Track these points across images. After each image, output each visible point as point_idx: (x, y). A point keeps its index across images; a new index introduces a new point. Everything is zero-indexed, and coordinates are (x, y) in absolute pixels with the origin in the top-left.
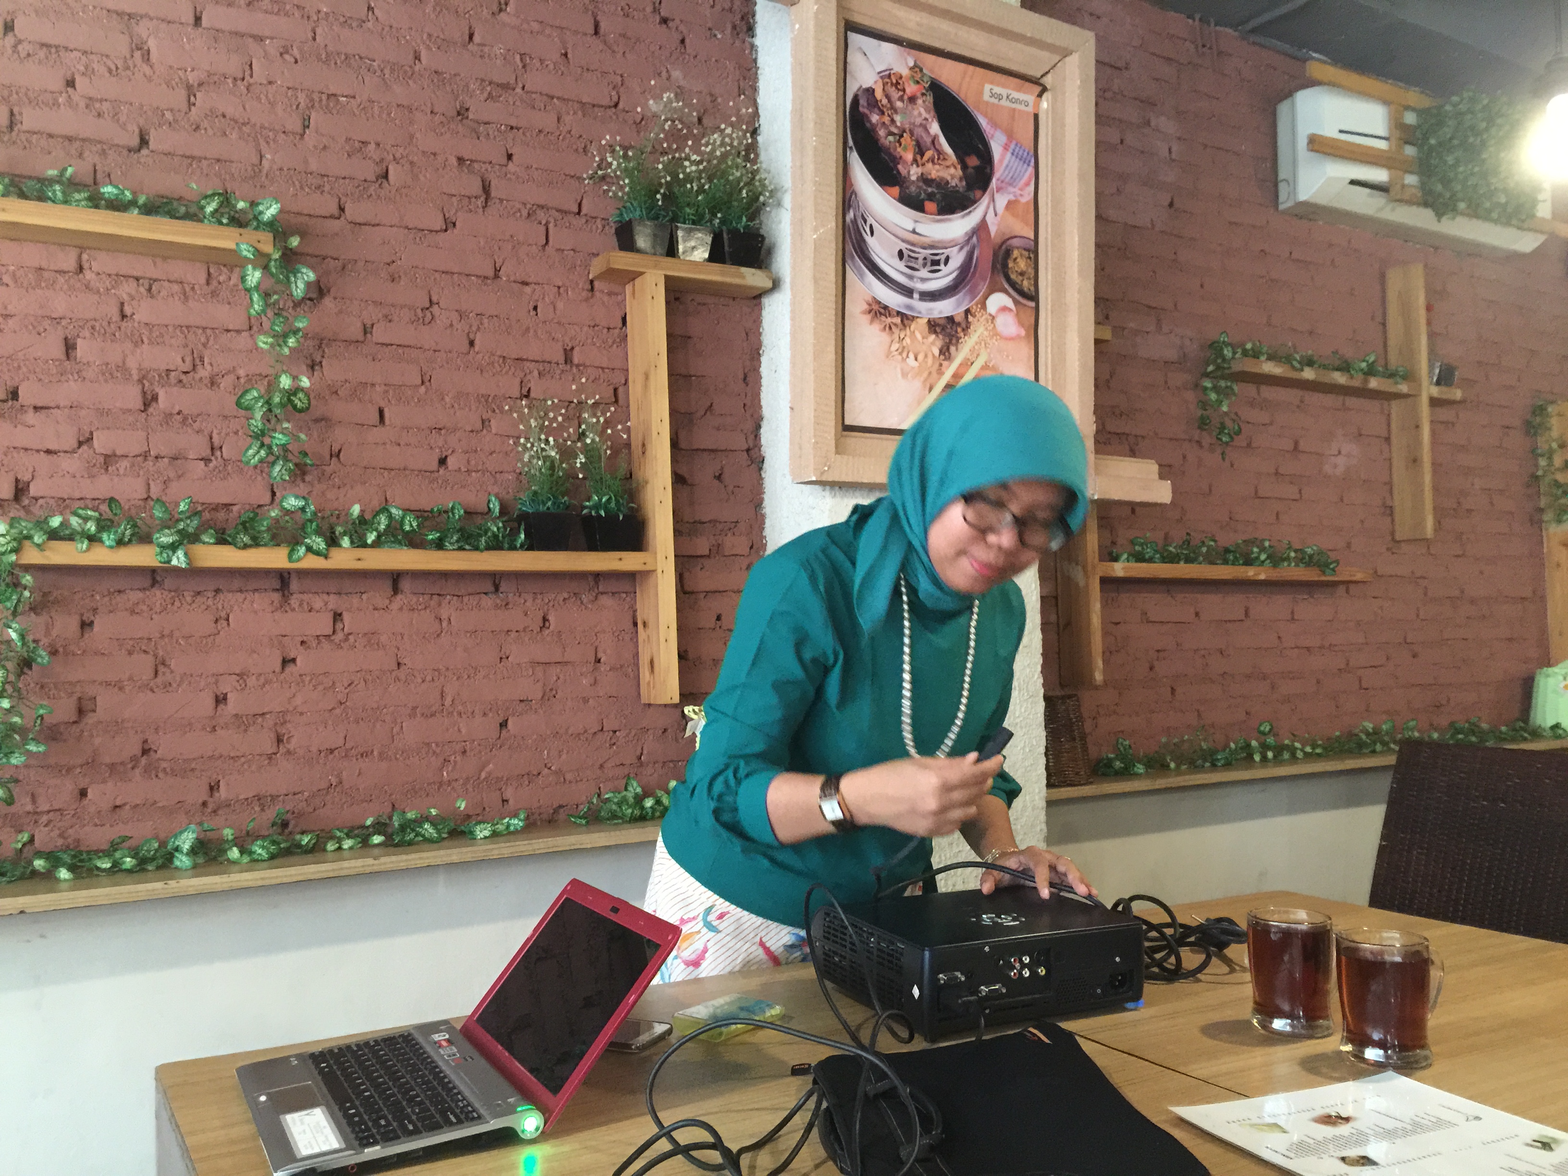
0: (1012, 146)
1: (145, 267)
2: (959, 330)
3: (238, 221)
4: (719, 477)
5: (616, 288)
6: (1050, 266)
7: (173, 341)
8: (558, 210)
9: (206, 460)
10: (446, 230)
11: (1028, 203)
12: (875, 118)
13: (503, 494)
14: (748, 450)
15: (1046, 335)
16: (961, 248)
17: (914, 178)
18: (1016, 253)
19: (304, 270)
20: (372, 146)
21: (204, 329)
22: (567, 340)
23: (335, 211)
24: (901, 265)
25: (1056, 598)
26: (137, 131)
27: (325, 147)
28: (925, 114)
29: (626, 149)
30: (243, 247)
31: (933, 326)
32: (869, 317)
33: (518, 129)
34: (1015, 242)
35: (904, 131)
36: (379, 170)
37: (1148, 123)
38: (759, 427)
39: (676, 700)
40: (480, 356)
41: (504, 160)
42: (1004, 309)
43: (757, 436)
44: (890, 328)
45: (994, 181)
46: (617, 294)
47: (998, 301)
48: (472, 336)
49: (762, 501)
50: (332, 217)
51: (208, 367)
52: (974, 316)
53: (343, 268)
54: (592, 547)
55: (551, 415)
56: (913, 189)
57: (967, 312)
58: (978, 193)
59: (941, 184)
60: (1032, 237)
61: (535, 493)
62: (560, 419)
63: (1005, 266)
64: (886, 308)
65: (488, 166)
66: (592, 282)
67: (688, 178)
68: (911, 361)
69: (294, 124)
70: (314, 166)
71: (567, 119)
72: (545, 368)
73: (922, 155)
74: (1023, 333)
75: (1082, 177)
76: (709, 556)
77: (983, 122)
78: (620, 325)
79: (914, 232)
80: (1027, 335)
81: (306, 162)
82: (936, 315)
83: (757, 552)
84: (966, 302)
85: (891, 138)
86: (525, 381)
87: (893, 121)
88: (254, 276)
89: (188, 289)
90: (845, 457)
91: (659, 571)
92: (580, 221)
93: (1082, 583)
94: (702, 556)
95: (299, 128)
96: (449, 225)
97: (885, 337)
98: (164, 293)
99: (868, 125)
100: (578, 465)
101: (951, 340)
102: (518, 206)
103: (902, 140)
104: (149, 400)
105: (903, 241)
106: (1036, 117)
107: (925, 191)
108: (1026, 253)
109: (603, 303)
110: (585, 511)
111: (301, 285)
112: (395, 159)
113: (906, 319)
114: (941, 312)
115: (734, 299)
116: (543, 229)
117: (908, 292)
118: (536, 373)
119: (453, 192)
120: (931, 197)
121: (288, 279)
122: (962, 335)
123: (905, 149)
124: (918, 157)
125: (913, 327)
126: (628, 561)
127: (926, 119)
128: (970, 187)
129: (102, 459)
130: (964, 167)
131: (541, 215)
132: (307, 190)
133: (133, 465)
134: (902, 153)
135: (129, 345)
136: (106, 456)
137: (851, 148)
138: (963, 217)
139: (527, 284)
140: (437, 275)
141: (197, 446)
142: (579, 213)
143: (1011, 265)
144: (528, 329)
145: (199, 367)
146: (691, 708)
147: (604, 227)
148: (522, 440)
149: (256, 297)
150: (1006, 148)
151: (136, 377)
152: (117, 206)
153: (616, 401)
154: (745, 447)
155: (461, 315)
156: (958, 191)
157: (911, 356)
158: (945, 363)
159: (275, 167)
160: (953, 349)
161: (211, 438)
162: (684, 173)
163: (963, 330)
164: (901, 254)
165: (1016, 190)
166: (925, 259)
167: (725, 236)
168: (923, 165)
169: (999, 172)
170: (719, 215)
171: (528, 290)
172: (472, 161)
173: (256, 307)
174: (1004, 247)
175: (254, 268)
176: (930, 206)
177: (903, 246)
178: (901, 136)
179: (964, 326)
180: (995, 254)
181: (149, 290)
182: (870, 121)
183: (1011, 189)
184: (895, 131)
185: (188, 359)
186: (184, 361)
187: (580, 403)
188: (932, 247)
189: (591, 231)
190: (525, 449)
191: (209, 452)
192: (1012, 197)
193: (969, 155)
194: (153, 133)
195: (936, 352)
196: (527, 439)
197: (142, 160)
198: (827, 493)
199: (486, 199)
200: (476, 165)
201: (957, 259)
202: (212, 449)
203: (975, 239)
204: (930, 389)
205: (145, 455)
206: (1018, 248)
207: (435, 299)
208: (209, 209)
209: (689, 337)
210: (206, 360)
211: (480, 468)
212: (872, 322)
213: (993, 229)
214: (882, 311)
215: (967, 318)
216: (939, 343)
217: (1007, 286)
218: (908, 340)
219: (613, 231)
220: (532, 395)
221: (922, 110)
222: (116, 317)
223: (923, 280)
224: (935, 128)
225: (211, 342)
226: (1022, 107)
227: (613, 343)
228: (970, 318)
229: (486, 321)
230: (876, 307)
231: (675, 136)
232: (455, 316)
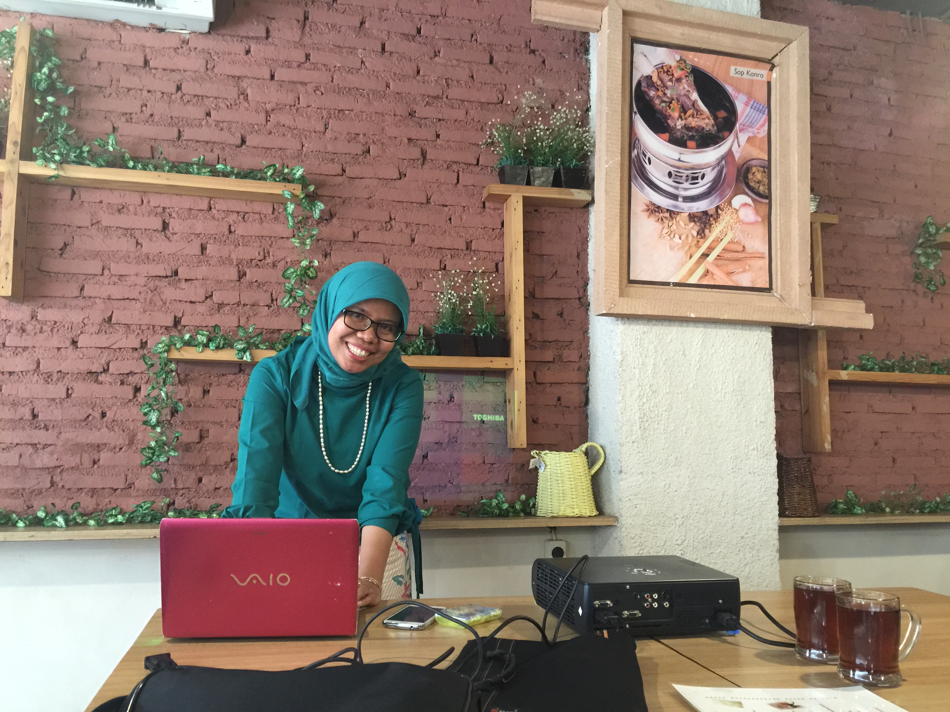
0: (752, 103)
1: (242, 207)
2: (711, 219)
3: (287, 179)
4: (561, 315)
5: (498, 206)
6: (778, 175)
7: (254, 244)
8: (465, 164)
9: (269, 306)
10: (400, 179)
11: (763, 137)
12: (652, 93)
13: (428, 325)
14: (579, 299)
15: (776, 220)
16: (713, 169)
17: (679, 127)
18: (754, 169)
19: (319, 204)
20: (361, 136)
21: (270, 237)
22: (468, 237)
23: (340, 172)
24: (670, 181)
25: (800, 394)
26: (240, 136)
27: (336, 138)
28: (687, 88)
29: (503, 125)
30: (286, 192)
31: (692, 217)
32: (647, 214)
33: (443, 120)
34: (754, 162)
35: (673, 99)
36: (364, 148)
37: (872, 83)
38: (586, 284)
39: (525, 446)
40: (417, 247)
41: (434, 138)
42: (745, 205)
43: (585, 290)
44: (662, 220)
45: (737, 125)
46: (499, 209)
47: (739, 200)
48: (413, 236)
49: (588, 328)
50: (338, 175)
51: (272, 258)
52: (723, 210)
53: (344, 202)
54: (478, 354)
55: (456, 279)
56: (679, 134)
57: (717, 208)
58: (726, 133)
59: (699, 130)
60: (767, 159)
61: (444, 323)
62: (460, 281)
63: (746, 177)
64: (659, 207)
65: (426, 142)
66: (484, 203)
67: (540, 139)
68: (677, 239)
69: (320, 127)
70: (330, 148)
71: (472, 112)
72: (455, 252)
73: (685, 113)
74: (760, 219)
75: (799, 118)
76: (553, 362)
77: (730, 89)
78: (500, 227)
79: (679, 160)
80: (763, 220)
81: (326, 148)
82: (694, 210)
83: (585, 359)
84: (717, 201)
85: (663, 104)
86: (443, 260)
87: (665, 94)
88: (291, 207)
89: (262, 216)
90: (626, 299)
91: (515, 369)
92: (477, 169)
94: (550, 362)
95: (322, 129)
96: (402, 175)
97: (658, 226)
98: (250, 219)
99: (647, 98)
100: (469, 307)
101: (705, 227)
102: (441, 162)
103: (672, 105)
104: (242, 275)
105: (672, 166)
106: (769, 83)
107: (687, 135)
108: (762, 169)
109: (490, 215)
110: (473, 334)
111: (318, 212)
112: (373, 142)
113: (672, 214)
114: (698, 209)
115: (572, 208)
116: (455, 175)
117: (675, 197)
118: (449, 256)
119: (405, 157)
120: (691, 138)
121: (311, 209)
122: (714, 222)
123: (673, 110)
124: (682, 114)
125: (678, 218)
126: (498, 363)
127: (689, 91)
128: (719, 130)
129: (217, 306)
130: (716, 118)
131: (455, 167)
132: (326, 162)
133: (231, 309)
134: (671, 113)
135: (232, 247)
136: (219, 304)
137: (635, 113)
138: (715, 149)
139: (446, 206)
140: (394, 203)
141: (265, 299)
142: (478, 164)
143: (750, 176)
144: (445, 231)
145: (267, 258)
146: (535, 451)
147: (492, 171)
148: (438, 294)
149: (290, 218)
150: (747, 104)
151: (235, 264)
152: (226, 175)
153: (497, 270)
154: (578, 296)
155: (408, 225)
156: (712, 134)
157: (677, 236)
158: (701, 240)
159: (309, 151)
160: (707, 231)
161: (272, 294)
162: (537, 137)
163: (714, 219)
164: (670, 174)
165: (754, 130)
166: (687, 176)
167: (562, 171)
168: (686, 119)
169: (741, 119)
170: (559, 160)
171: (446, 209)
172: (417, 140)
173: (290, 223)
174: (745, 166)
175: (291, 203)
176: (690, 143)
177: (672, 169)
178: (671, 103)
179: (715, 216)
180: (739, 170)
181: (244, 218)
182: (648, 95)
183: (751, 130)
184: (667, 100)
185: (262, 253)
186: (259, 254)
187: (474, 272)
188: (692, 169)
189: (484, 174)
190: (441, 300)
191: (270, 302)
192: (751, 135)
193: (718, 110)
194: (248, 137)
195: (695, 234)
196: (442, 293)
197: (242, 151)
199: (424, 161)
200: (419, 142)
201: (710, 176)
202: (272, 300)
203: (723, 162)
204: (691, 257)
205: (238, 304)
206: (755, 166)
207: (393, 217)
208: (269, 174)
209: (543, 233)
210: (271, 254)
211: (415, 309)
212: (649, 217)
213: (737, 156)
214: (657, 209)
215: (717, 211)
216: (697, 228)
217: (747, 190)
218: (674, 227)
219: (497, 173)
220: (447, 268)
221: (686, 86)
222: (227, 232)
223: (686, 189)
224: (695, 96)
225: (274, 244)
226: (759, 78)
227: (496, 237)
228: (720, 212)
229: (421, 227)
230: (652, 207)
231: (533, 116)
232: (403, 226)
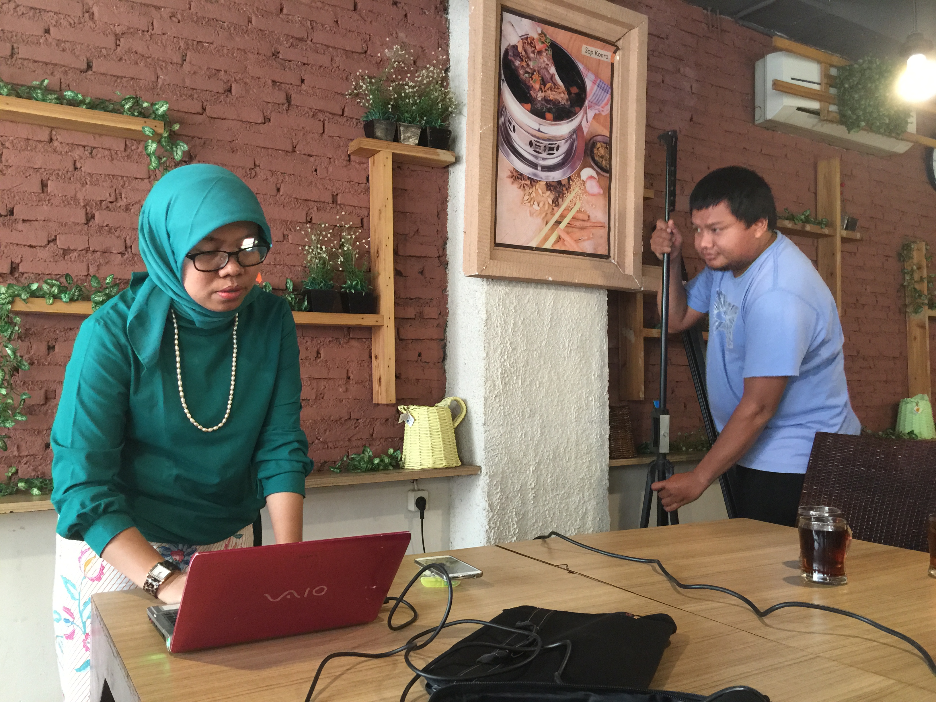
0: (598, 82)
1: (90, 141)
2: (564, 189)
3: (144, 114)
4: (422, 273)
5: (364, 160)
6: (618, 153)
7: (104, 184)
8: (330, 113)
9: (122, 254)
10: (265, 123)
11: (606, 115)
12: (517, 63)
13: (295, 279)
14: (439, 257)
15: (615, 193)
16: (566, 141)
17: (539, 99)
18: (599, 145)
19: (182, 144)
20: (222, 73)
21: (122, 177)
22: (334, 190)
23: (200, 111)
24: (531, 150)
25: (618, 348)
26: (85, 60)
27: (195, 73)
28: (547, 62)
29: (370, 78)
30: (146, 129)
31: (549, 186)
32: (511, 180)
33: (308, 65)
34: (599, 138)
35: (535, 71)
36: (226, 87)
37: (679, 71)
38: (445, 244)
39: (394, 402)
40: (283, 198)
41: (299, 83)
42: (591, 177)
43: (444, 249)
44: (524, 187)
45: (587, 102)
46: (364, 163)
47: (587, 172)
48: (278, 186)
49: (447, 286)
50: (198, 113)
51: (125, 200)
52: (573, 181)
53: (204, 143)
54: (346, 310)
55: (324, 233)
56: (539, 105)
57: (569, 178)
58: (577, 109)
59: (555, 103)
60: (609, 136)
61: (314, 278)
62: (329, 235)
63: (592, 152)
64: (521, 175)
65: (291, 86)
66: (349, 155)
67: (407, 96)
68: (535, 206)
69: (177, 59)
70: (188, 83)
71: (337, 59)
72: (321, 205)
73: (545, 86)
74: (602, 192)
75: (638, 101)
76: (414, 319)
77: (581, 67)
78: (365, 181)
79: (539, 130)
80: (604, 194)
81: (183, 80)
82: (551, 180)
83: (443, 316)
84: (569, 173)
85: (527, 75)
86: (309, 212)
87: (528, 65)
88: (152, 147)
89: (113, 153)
90: (496, 261)
91: (385, 326)
92: (342, 120)
93: (633, 340)
94: (410, 319)
95: (180, 61)
96: (267, 120)
97: (520, 192)
98: (99, 155)
99: (513, 67)
100: (339, 263)
101: (559, 195)
102: (306, 109)
103: (533, 77)
104: (89, 218)
105: (533, 136)
106: (612, 65)
107: (546, 107)
108: (604, 145)
109: (356, 169)
110: (343, 290)
111: (180, 153)
112: (235, 80)
113: (533, 182)
114: (554, 178)
115: (432, 168)
116: (321, 124)
117: (534, 166)
118: (315, 208)
119: (269, 101)
120: (549, 110)
121: (172, 148)
122: (566, 192)
123: (535, 82)
124: (543, 87)
125: (537, 186)
126: (367, 320)
127: (547, 64)
128: (572, 105)
129: (62, 252)
130: (569, 93)
131: (321, 116)
132: (184, 97)
133: (79, 255)
134: (533, 84)
135: (79, 185)
136: (64, 250)
137: (503, 80)
138: (568, 123)
139: (311, 156)
140: (259, 149)
141: (117, 246)
142: (342, 115)
143: (595, 152)
144: (311, 182)
145: (119, 199)
146: (402, 407)
147: (357, 123)
148: (307, 247)
149: (153, 158)
150: (594, 83)
151: (82, 204)
152: (73, 103)
153: (362, 226)
154: (437, 255)
155: (273, 173)
156: (565, 108)
157: (536, 203)
158: (556, 208)
159: (166, 83)
160: (560, 200)
161: (125, 241)
162: (405, 93)
163: (567, 189)
164: (531, 144)
165: (599, 107)
166: (545, 147)
167: (428, 130)
168: (545, 91)
169: (590, 97)
170: (425, 118)
171: (312, 159)
172: (281, 83)
173: (153, 164)
174: (592, 141)
175: (153, 142)
176: (549, 115)
177: (533, 139)
178: (533, 74)
179: (567, 186)
180: (587, 145)
181: (91, 153)
182: (514, 65)
183: (597, 107)
184: (529, 71)
185: (113, 195)
186: (110, 196)
187: (341, 226)
188: (549, 140)
189: (350, 125)
190: (309, 253)
191: (124, 249)
192: (597, 112)
193: (571, 86)
194: (94, 61)
195: (551, 202)
196: (310, 247)
197: (88, 77)
198: (485, 283)
199: (288, 107)
200: (283, 85)
201: (564, 148)
202: (126, 247)
203: (575, 136)
204: (546, 224)
205: (87, 250)
206: (600, 142)
207: (257, 163)
208: (127, 107)
209: (406, 190)
210: (123, 196)
211: (282, 263)
212: (513, 183)
213: (585, 130)
214: (519, 176)
215: (569, 182)
216: (552, 196)
217: (593, 165)
218: (534, 194)
219: (362, 126)
220: (313, 221)
221: (545, 59)
222: (71, 168)
223: (544, 159)
224: (553, 70)
225: (126, 185)
226: (605, 59)
227: (362, 192)
228: (571, 182)
229: (287, 177)
230: (515, 174)
231: (399, 71)
232: (269, 174)
